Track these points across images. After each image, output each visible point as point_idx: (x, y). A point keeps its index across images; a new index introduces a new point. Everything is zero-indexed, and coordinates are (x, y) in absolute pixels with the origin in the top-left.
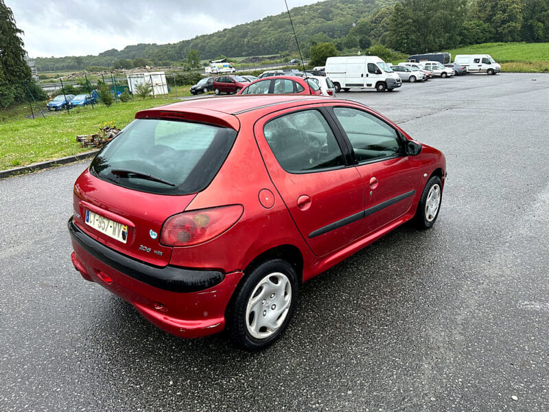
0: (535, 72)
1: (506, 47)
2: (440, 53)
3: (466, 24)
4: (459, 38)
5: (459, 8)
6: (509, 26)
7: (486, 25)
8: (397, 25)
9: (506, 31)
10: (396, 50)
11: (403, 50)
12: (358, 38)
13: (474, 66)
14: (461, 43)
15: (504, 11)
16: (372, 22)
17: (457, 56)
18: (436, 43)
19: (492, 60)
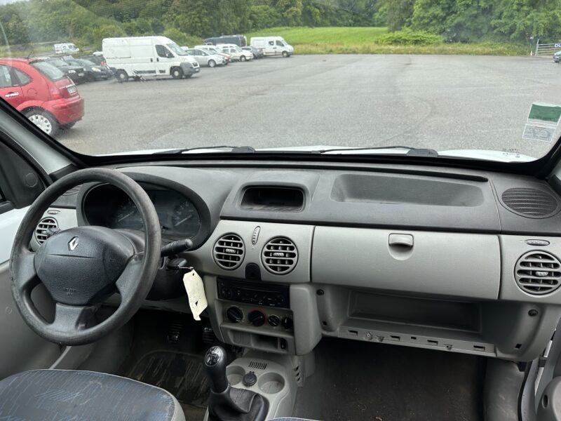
0: (322, 54)
1: (292, 31)
2: (235, 36)
3: (254, 8)
4: (250, 23)
6: (291, 11)
7: (272, 10)
8: (187, 7)
9: (290, 15)
10: (192, 34)
11: (199, 34)
12: (149, 22)
13: (269, 49)
14: (253, 27)
17: (252, 39)
18: (230, 27)
19: (284, 43)
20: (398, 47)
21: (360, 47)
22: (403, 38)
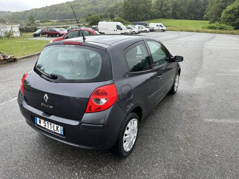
0: (178, 31)
1: (167, 21)
2: (143, 22)
3: (152, 10)
4: (149, 16)
5: (149, 4)
6: (167, 12)
7: (159, 11)
8: (125, 9)
9: (167, 14)
10: (125, 20)
11: (128, 20)
12: (109, 14)
13: (156, 28)
14: (150, 18)
15: (166, 6)
16: (114, 7)
17: (150, 24)
18: (141, 18)
19: (163, 26)
20: (212, 30)
21: (195, 29)
22: (215, 26)
